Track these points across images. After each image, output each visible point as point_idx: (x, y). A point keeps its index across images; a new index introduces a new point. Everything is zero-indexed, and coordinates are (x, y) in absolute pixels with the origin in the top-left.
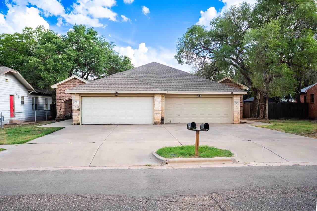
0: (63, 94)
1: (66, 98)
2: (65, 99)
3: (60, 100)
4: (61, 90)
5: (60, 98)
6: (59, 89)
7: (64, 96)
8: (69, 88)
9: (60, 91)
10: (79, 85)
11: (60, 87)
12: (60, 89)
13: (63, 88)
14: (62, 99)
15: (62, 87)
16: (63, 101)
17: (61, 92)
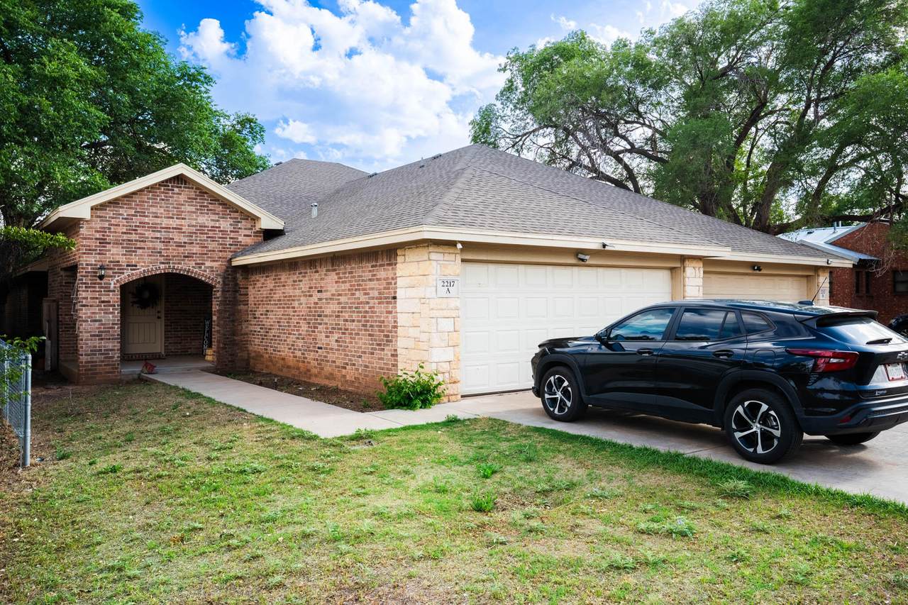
0: (114, 251)
1: (130, 272)
2: (127, 276)
3: (101, 277)
4: (103, 230)
5: (102, 268)
6: (93, 225)
7: (123, 260)
8: (146, 220)
9: (98, 236)
10: (193, 209)
11: (99, 213)
12: (98, 224)
13: (113, 221)
14: (110, 272)
15: (109, 213)
16: (114, 283)
17: (103, 242)
